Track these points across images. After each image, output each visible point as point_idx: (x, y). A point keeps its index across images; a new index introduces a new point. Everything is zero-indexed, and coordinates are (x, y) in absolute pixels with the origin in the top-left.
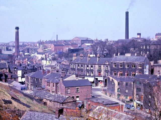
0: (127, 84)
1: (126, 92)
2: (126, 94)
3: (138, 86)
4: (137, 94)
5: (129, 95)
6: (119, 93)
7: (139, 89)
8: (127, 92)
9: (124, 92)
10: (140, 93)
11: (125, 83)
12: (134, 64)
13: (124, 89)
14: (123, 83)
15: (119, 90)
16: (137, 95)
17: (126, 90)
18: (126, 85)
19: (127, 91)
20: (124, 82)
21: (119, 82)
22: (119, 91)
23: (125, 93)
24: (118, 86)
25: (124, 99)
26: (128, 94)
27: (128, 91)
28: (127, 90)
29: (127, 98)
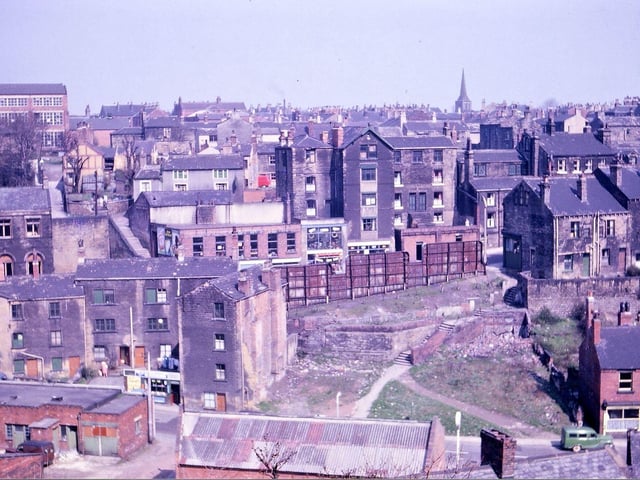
0: (55, 309)
1: (53, 340)
2: (53, 350)
3: (102, 309)
4: (96, 346)
5: (70, 353)
6: (22, 351)
7: (107, 320)
8: (59, 341)
9: (46, 342)
10: (110, 337)
11: (45, 305)
12: (8, 221)
13: (42, 330)
14: (36, 308)
15: (20, 337)
16: (96, 349)
17: (53, 335)
18: (52, 312)
19: (56, 339)
20: (40, 303)
21: (17, 303)
22: (21, 344)
23: (51, 346)
24: (12, 323)
25: (46, 375)
26: (62, 349)
27: (63, 337)
28: (58, 334)
29: (60, 369)
